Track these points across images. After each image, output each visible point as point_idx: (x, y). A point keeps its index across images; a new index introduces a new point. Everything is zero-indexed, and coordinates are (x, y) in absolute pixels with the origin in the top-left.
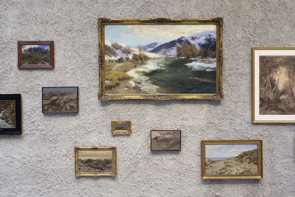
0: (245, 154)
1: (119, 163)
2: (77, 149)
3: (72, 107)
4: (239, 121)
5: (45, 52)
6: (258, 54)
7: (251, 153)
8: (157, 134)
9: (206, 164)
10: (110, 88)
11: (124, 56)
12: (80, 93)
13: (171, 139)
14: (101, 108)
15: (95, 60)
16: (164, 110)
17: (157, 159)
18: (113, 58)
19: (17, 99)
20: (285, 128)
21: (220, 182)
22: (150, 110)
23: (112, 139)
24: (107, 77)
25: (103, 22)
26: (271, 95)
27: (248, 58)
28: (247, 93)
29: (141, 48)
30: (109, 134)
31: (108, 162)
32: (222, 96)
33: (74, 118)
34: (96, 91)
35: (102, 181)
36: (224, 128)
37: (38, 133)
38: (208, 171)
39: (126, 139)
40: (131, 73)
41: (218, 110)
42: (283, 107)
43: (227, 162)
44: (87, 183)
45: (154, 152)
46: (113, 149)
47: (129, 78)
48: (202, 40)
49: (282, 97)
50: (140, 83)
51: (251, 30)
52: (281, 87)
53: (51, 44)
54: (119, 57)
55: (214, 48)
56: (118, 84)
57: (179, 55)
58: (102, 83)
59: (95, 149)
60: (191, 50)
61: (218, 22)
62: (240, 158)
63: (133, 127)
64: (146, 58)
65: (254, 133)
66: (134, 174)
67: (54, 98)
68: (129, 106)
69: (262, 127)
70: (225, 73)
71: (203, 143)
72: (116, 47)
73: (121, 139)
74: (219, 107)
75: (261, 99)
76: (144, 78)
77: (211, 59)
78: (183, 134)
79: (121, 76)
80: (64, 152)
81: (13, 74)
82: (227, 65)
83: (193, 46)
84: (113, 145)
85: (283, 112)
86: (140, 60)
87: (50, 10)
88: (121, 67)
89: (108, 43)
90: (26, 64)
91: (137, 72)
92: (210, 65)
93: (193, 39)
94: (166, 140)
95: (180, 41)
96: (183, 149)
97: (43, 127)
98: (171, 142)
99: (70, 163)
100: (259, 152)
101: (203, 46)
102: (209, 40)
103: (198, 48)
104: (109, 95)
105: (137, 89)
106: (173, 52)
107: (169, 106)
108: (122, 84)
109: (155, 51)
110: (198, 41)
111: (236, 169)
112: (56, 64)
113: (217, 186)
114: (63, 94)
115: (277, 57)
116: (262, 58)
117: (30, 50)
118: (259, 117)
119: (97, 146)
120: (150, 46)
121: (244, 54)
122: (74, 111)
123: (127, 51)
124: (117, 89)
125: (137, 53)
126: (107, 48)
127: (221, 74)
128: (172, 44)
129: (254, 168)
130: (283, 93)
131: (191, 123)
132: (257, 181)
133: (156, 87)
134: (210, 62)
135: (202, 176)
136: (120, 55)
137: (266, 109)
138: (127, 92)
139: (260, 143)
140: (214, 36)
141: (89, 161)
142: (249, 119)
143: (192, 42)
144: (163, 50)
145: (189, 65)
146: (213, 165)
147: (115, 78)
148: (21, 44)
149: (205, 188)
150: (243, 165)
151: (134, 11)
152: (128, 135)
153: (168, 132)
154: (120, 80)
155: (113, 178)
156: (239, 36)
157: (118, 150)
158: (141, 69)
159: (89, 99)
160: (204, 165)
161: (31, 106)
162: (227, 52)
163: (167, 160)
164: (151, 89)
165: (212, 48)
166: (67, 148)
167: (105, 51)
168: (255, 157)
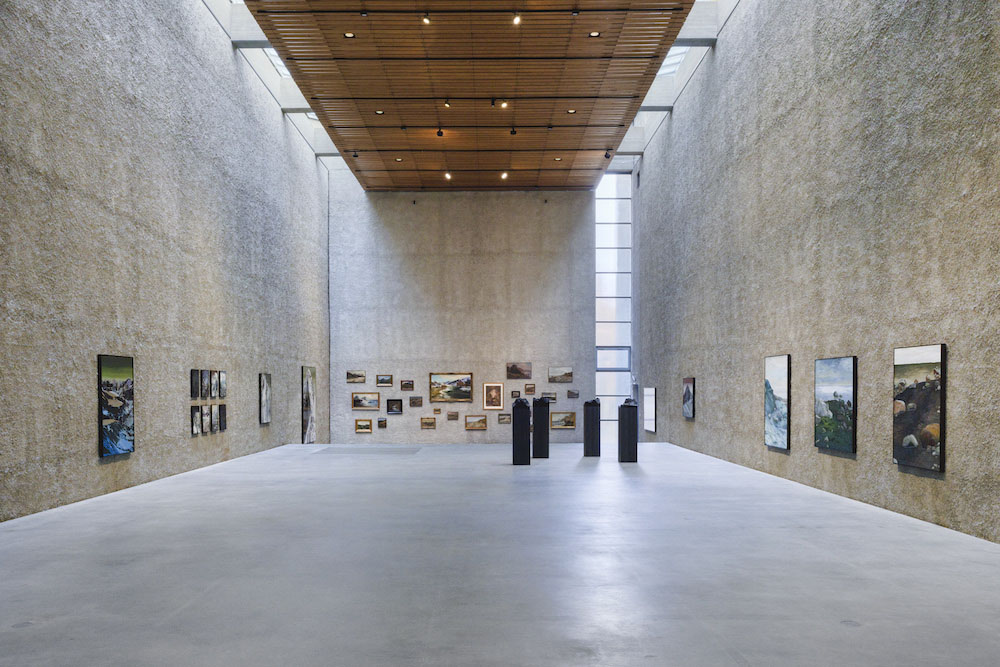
0: (481, 420)
1: (436, 423)
2: (421, 418)
4: (479, 408)
5: (410, 384)
8: (449, 413)
10: (433, 397)
11: (438, 386)
12: (423, 399)
14: (430, 404)
15: (428, 387)
16: (452, 405)
17: (450, 422)
18: (434, 387)
19: (400, 401)
20: (495, 411)
21: (472, 430)
22: (447, 405)
23: (434, 415)
24: (432, 393)
25: (431, 374)
27: (482, 386)
29: (444, 383)
30: (433, 413)
31: (432, 423)
32: (472, 400)
33: (421, 408)
34: (428, 398)
35: (430, 430)
36: (473, 411)
37: (408, 413)
38: (468, 426)
39: (439, 415)
40: (441, 392)
41: (472, 405)
43: (474, 423)
45: (449, 419)
46: (434, 419)
47: (440, 394)
48: (466, 380)
51: (484, 376)
53: (412, 381)
54: (436, 386)
56: (436, 396)
57: (458, 385)
58: (430, 395)
59: (428, 419)
60: (462, 384)
61: (471, 374)
62: (479, 422)
63: (441, 411)
64: (446, 387)
65: (484, 413)
66: (441, 428)
67: (413, 400)
68: (440, 403)
69: (487, 411)
70: (474, 392)
71: (466, 416)
72: (436, 383)
73: (437, 415)
74: (472, 403)
76: (445, 394)
77: (469, 387)
78: (459, 413)
79: (437, 393)
81: (399, 392)
82: (475, 389)
83: (462, 382)
84: (434, 417)
86: (444, 387)
87: (412, 370)
88: (437, 390)
89: (433, 381)
90: (403, 388)
91: (443, 392)
92: (468, 389)
93: (462, 380)
94: (453, 415)
95: (458, 380)
96: (459, 418)
97: (410, 411)
98: (455, 416)
99: (419, 423)
101: (466, 382)
102: (468, 380)
103: (464, 383)
104: (433, 399)
105: (443, 397)
106: (455, 385)
107: (454, 403)
108: (438, 396)
109: (449, 384)
110: (464, 380)
111: (478, 426)
112: (414, 389)
114: (417, 399)
117: (405, 383)
118: (486, 407)
119: (428, 417)
120: (447, 382)
121: (480, 385)
122: (421, 405)
123: (439, 384)
124: (436, 398)
125: (443, 385)
127: (472, 392)
128: (455, 382)
129: (484, 425)
131: (462, 409)
132: (485, 430)
135: (465, 428)
138: (439, 399)
139: (486, 416)
140: (470, 379)
141: (426, 423)
142: (482, 408)
144: (452, 384)
145: (461, 389)
146: (470, 424)
147: (435, 394)
148: (402, 381)
149: (467, 432)
150: (480, 424)
151: (442, 370)
152: (440, 413)
153: (453, 413)
155: (434, 428)
156: (479, 379)
157: (436, 419)
158: (444, 390)
159: (426, 401)
160: (466, 424)
161: (406, 403)
162: (474, 384)
163: (454, 423)
164: (448, 397)
165: (469, 383)
166: (417, 419)
167: (431, 384)
168: (484, 421)
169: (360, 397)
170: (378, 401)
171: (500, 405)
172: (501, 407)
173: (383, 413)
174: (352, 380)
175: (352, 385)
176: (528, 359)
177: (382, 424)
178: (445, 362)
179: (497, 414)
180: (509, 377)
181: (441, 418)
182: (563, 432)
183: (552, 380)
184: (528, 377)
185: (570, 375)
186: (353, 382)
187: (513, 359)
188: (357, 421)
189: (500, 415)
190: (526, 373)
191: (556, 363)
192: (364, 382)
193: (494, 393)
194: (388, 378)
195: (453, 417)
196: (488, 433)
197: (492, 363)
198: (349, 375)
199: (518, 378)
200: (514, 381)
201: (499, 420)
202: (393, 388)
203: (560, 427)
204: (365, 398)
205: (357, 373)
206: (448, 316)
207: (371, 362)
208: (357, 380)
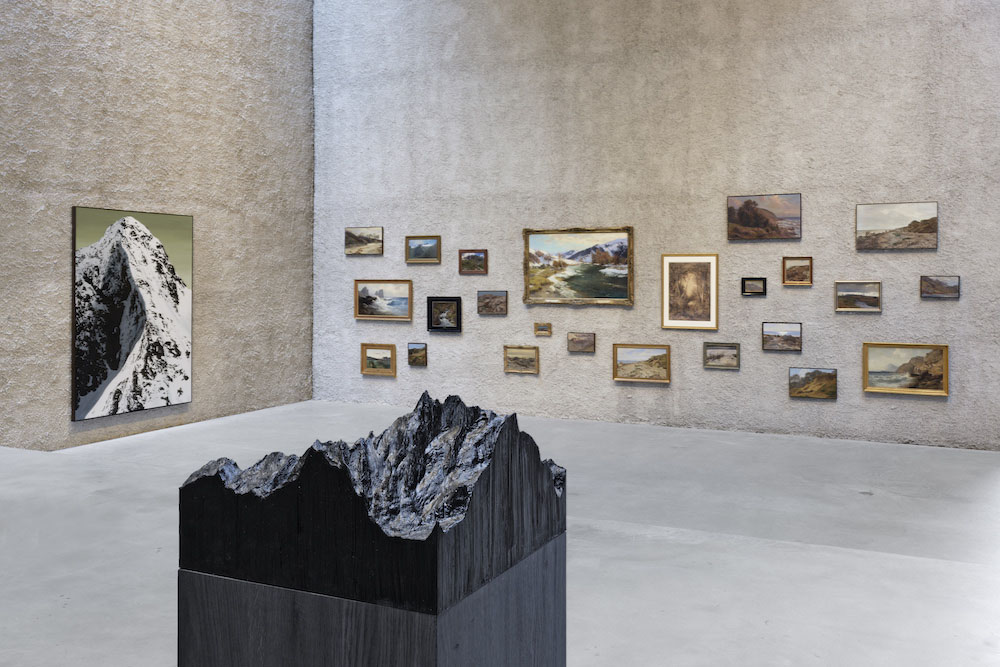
0: (655, 358)
1: (541, 362)
2: (506, 347)
3: (502, 309)
4: (650, 325)
5: (480, 259)
6: (668, 260)
7: (661, 357)
8: (573, 336)
9: (618, 367)
10: (533, 292)
11: (546, 263)
12: (509, 297)
13: (585, 341)
14: (527, 310)
15: (521, 267)
16: (581, 313)
17: (575, 359)
18: (536, 265)
19: (458, 301)
20: (695, 334)
21: (632, 384)
22: (569, 313)
23: (536, 340)
24: (531, 282)
25: (527, 233)
26: (680, 302)
27: (659, 264)
28: (658, 298)
29: (560, 256)
30: (533, 334)
31: (531, 360)
32: (633, 302)
33: (503, 319)
34: (521, 294)
35: (527, 378)
36: (635, 332)
37: (474, 332)
38: (620, 373)
39: (547, 339)
40: (552, 278)
41: (631, 314)
42: (692, 314)
43: (638, 365)
44: (515, 379)
45: (572, 353)
46: (536, 349)
47: (550, 283)
48: (615, 248)
49: (691, 303)
50: (559, 288)
51: (662, 237)
52: (689, 293)
53: (485, 252)
54: (541, 264)
55: (625, 255)
56: (540, 289)
57: (594, 262)
58: (526, 288)
59: (521, 348)
60: (605, 257)
61: (628, 230)
62: (650, 362)
63: (554, 329)
64: (565, 265)
65: (664, 338)
66: (554, 373)
67: (488, 301)
68: (550, 309)
69: (672, 332)
70: (638, 279)
71: (615, 346)
72: (540, 254)
73: (542, 339)
74: (632, 312)
75: (671, 305)
76: (563, 283)
77: (623, 266)
78: (597, 337)
79: (543, 282)
80: (496, 350)
81: (455, 279)
82: (639, 270)
83: (607, 253)
84: (537, 345)
85: (692, 318)
86: (560, 266)
87: (484, 222)
88: (543, 273)
89: (532, 251)
90: (465, 270)
91: (557, 278)
92: (621, 271)
93: (607, 246)
94: (581, 342)
95: (595, 248)
96: (598, 351)
97: (479, 327)
98: (586, 344)
99: (500, 361)
100: (667, 357)
101: (616, 253)
102: (621, 247)
103: (611, 255)
104: (533, 298)
105: (557, 294)
106: (588, 259)
107: (586, 310)
108: (544, 289)
109: (572, 258)
110: (611, 248)
111: (646, 373)
112: (490, 271)
113: (629, 388)
114: (495, 297)
115: (686, 264)
116: (672, 265)
117: (468, 257)
118: (668, 323)
119: (523, 345)
120: (568, 253)
121: (654, 260)
122: (504, 313)
123: (548, 259)
124: (539, 294)
125: (557, 260)
126: (530, 254)
127: (632, 279)
128: (588, 251)
129: (663, 373)
130: (692, 299)
131: (605, 326)
132: (666, 386)
133: (573, 291)
134: (622, 269)
135: (614, 377)
136: (542, 262)
137: (675, 315)
138: (549, 297)
139: (668, 348)
140: (626, 243)
141: (516, 359)
142: (659, 325)
143: (606, 249)
144: (579, 257)
145: (603, 271)
146: (625, 367)
147: (538, 283)
148: (461, 252)
149: (618, 389)
150: (652, 369)
151: (555, 220)
152: (549, 336)
153: (583, 335)
154: (542, 285)
155: (537, 375)
156: (650, 243)
157: (541, 350)
158: (560, 275)
159: (516, 302)
160: (616, 367)
161: (469, 307)
162: (639, 258)
163: (583, 361)
164: (569, 294)
165: (624, 255)
166: (498, 346)
167: (529, 258)
168: (664, 362)
169: (372, 289)
170: (410, 300)
171: (708, 318)
172: (711, 324)
173: (418, 332)
174: (354, 250)
175: (357, 261)
176: (791, 182)
177: (418, 359)
178: (563, 199)
179: (698, 341)
180: (734, 236)
181: (553, 348)
182: (909, 405)
183: (868, 244)
184: (792, 237)
185: (930, 226)
186: (358, 255)
187: (746, 185)
188: (365, 347)
189: (708, 346)
190: (784, 225)
191: (881, 192)
192: (381, 253)
193: (690, 284)
194: (430, 244)
195: (583, 346)
196: (674, 396)
197: (685, 197)
198: (351, 239)
199: (760, 238)
200: (748, 247)
201: (706, 359)
202: (441, 269)
203: (895, 389)
204: (381, 294)
205: (366, 233)
206: (571, 76)
207: (396, 206)
208: (367, 249)
